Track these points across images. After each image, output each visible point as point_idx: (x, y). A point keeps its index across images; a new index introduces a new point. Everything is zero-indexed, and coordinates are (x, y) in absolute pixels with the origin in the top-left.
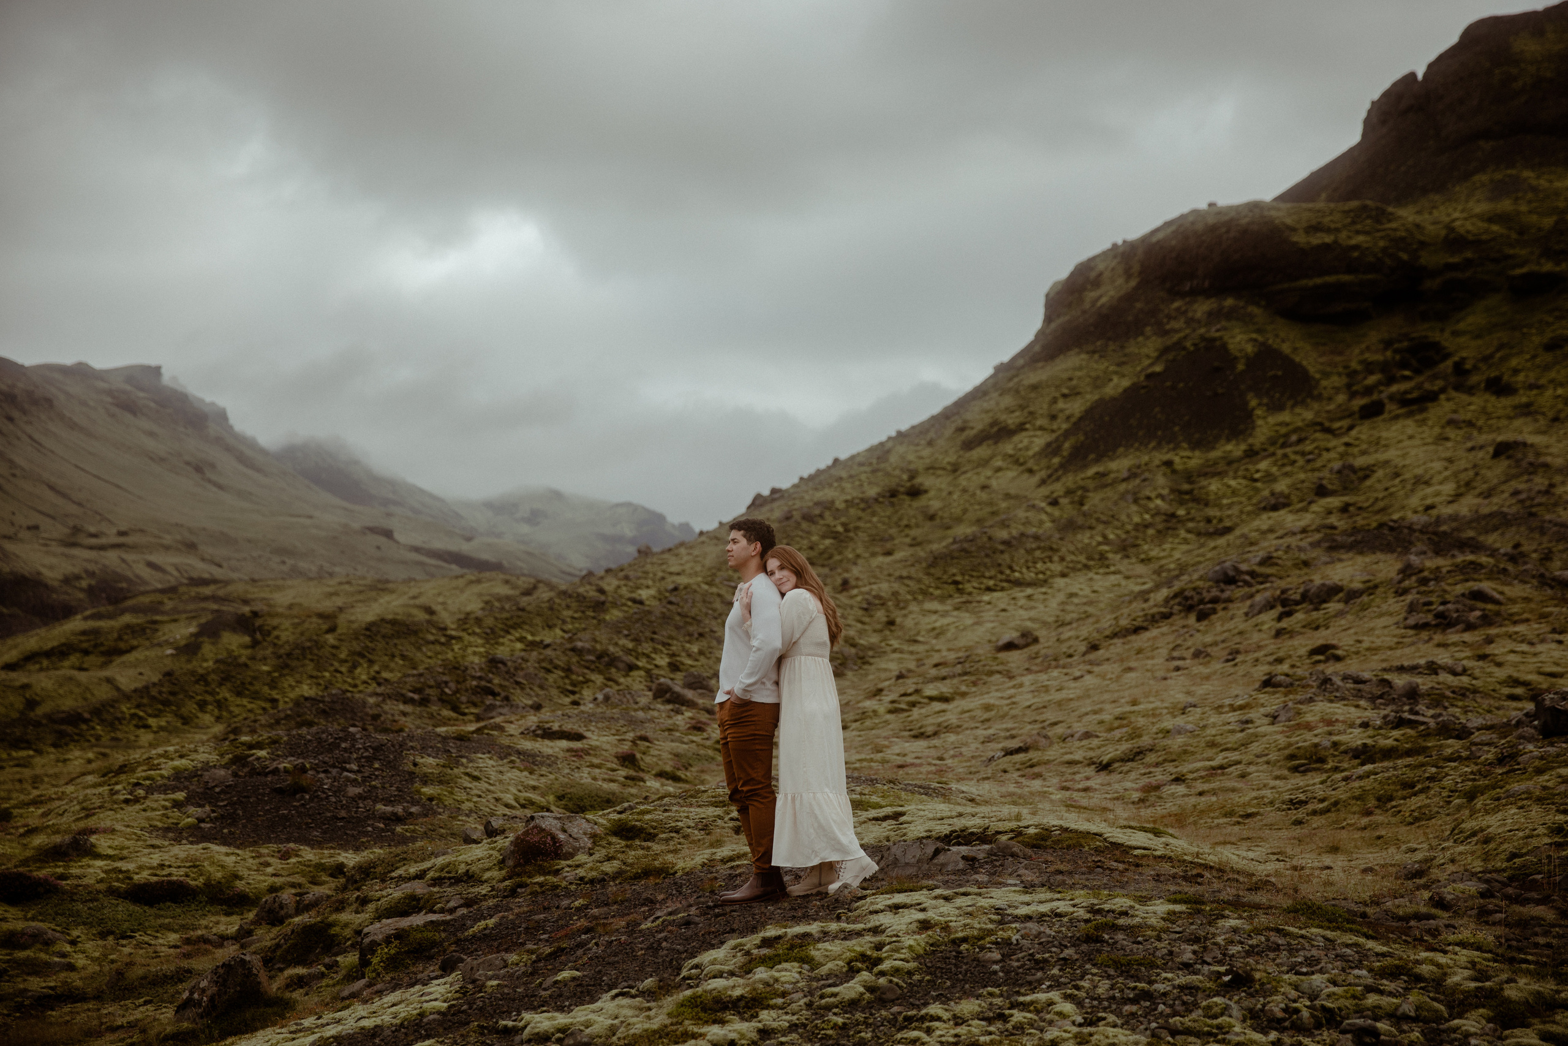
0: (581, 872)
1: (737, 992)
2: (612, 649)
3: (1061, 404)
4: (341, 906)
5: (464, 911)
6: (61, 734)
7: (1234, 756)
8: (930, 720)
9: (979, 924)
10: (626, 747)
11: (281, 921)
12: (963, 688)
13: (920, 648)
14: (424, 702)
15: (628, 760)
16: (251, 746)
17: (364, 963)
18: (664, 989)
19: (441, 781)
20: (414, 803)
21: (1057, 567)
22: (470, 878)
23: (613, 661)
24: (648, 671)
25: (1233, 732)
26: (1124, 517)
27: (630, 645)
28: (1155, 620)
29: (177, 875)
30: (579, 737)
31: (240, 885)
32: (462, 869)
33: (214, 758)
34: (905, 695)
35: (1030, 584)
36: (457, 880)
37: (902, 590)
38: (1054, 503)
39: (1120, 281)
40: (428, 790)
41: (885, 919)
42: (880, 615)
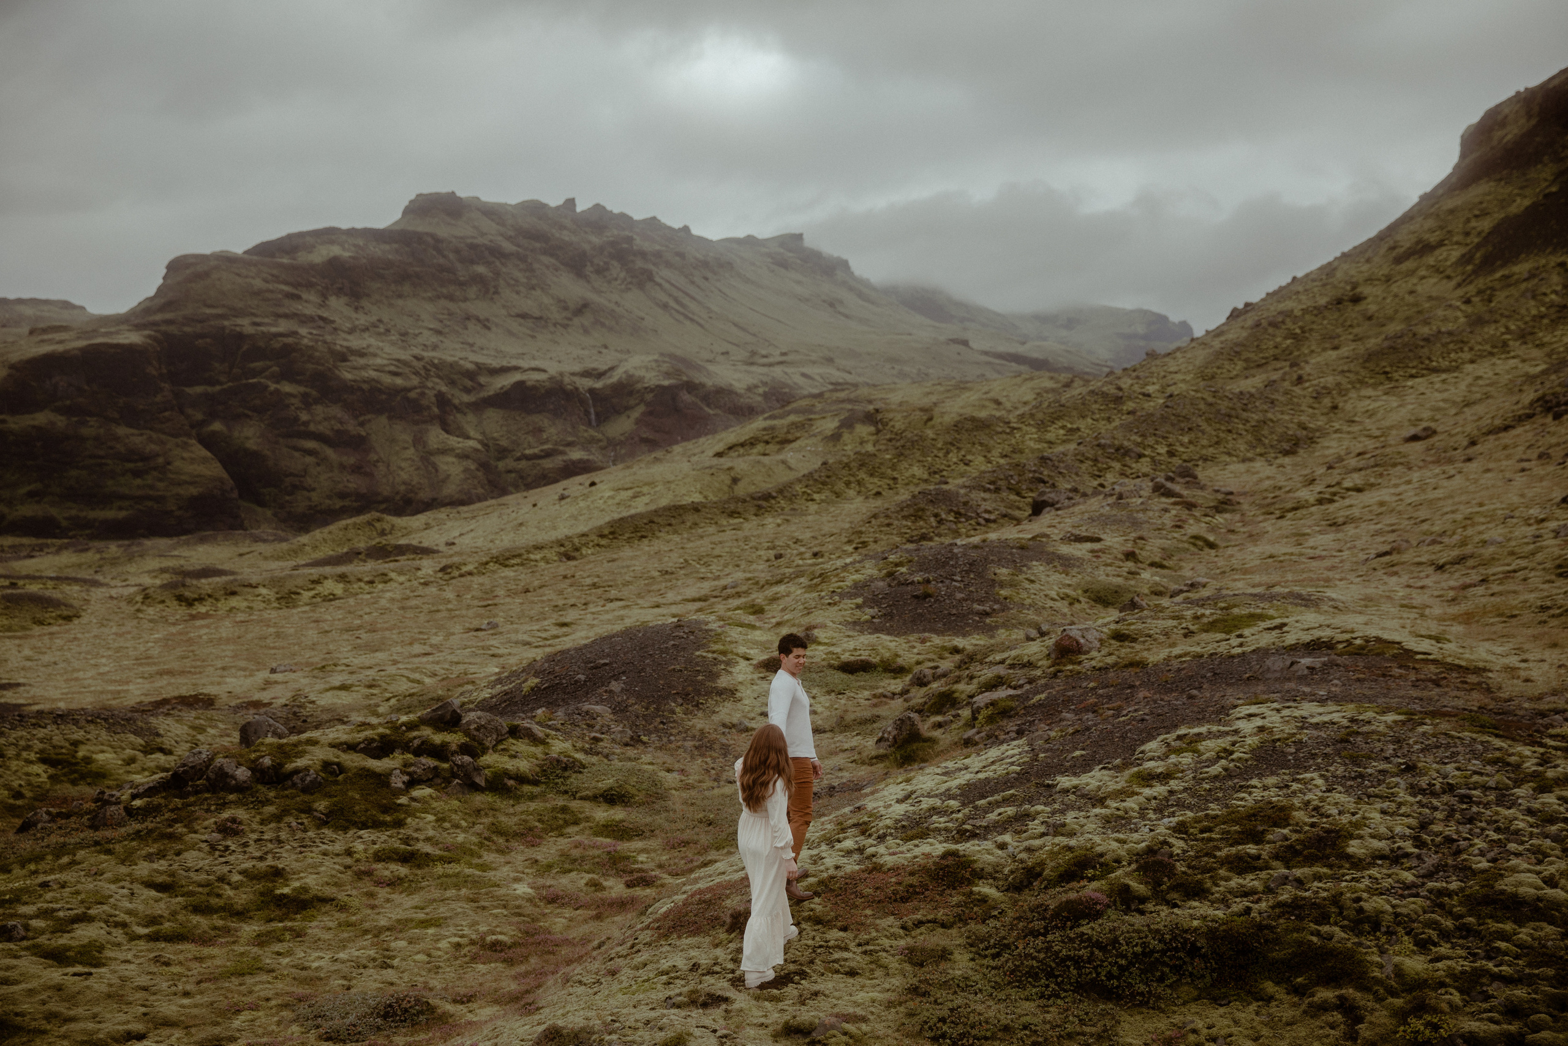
0: (1094, 663)
1: (1159, 770)
2: (1126, 443)
3: (1473, 223)
4: (958, 680)
5: (1027, 687)
6: (759, 507)
7: (1523, 563)
8: (1342, 513)
9: (1289, 729)
10: (1129, 547)
11: (925, 685)
12: (1372, 480)
13: (1356, 428)
14: (997, 490)
15: (1130, 556)
16: (897, 565)
17: (975, 718)
18: (1126, 765)
19: (1013, 585)
20: (996, 601)
21: (1467, 356)
22: (1030, 665)
23: (1127, 452)
24: (1152, 458)
25: (1527, 544)
26: (1523, 311)
27: (1139, 440)
28: (1521, 419)
29: (865, 656)
30: (1099, 540)
31: (900, 661)
32: (1026, 659)
33: (875, 572)
34: (1329, 486)
35: (1445, 371)
36: (1024, 666)
37: (1344, 381)
38: (1468, 302)
39: (1523, 121)
40: (1004, 592)
41: (1241, 725)
42: (1327, 402)
